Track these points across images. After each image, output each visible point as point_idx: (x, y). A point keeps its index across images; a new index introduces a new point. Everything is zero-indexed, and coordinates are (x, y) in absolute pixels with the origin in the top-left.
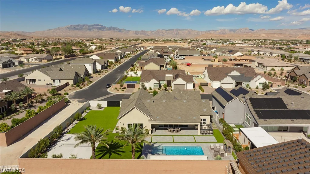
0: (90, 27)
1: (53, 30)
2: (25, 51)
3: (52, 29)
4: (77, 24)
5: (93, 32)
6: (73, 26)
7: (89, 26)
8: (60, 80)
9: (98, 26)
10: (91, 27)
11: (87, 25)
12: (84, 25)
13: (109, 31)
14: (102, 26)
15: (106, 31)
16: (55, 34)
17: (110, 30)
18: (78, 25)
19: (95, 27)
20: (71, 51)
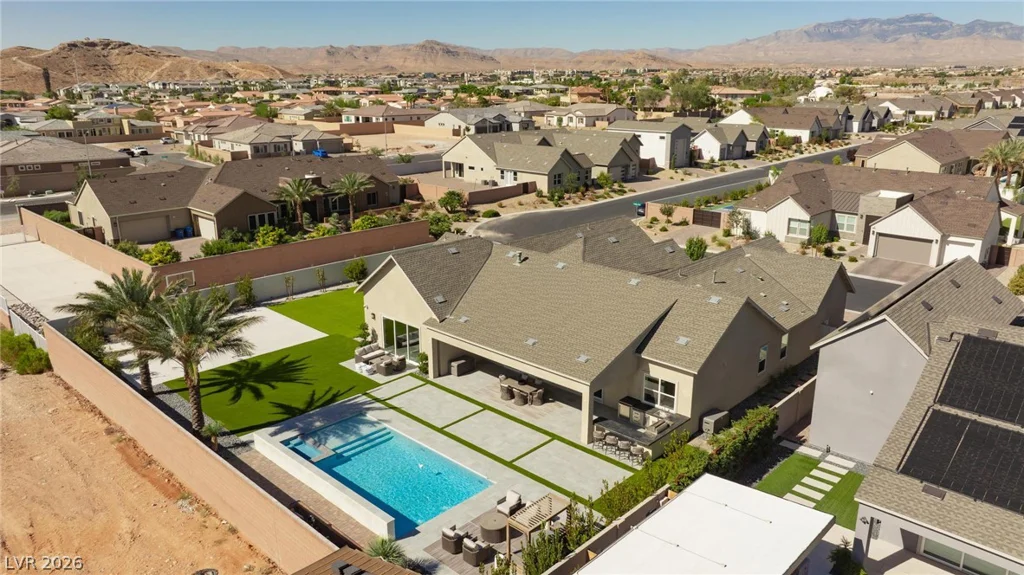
0: (885, 27)
1: (756, 43)
2: (581, 95)
3: (755, 40)
4: (842, 18)
5: (893, 45)
6: (826, 25)
7: (882, 23)
8: (515, 174)
9: (920, 23)
10: (892, 27)
11: (875, 21)
12: (864, 22)
13: (962, 40)
14: (935, 19)
15: (949, 41)
16: (761, 54)
17: (970, 33)
18: (844, 23)
19: (907, 24)
20: (704, 100)
